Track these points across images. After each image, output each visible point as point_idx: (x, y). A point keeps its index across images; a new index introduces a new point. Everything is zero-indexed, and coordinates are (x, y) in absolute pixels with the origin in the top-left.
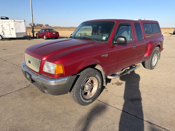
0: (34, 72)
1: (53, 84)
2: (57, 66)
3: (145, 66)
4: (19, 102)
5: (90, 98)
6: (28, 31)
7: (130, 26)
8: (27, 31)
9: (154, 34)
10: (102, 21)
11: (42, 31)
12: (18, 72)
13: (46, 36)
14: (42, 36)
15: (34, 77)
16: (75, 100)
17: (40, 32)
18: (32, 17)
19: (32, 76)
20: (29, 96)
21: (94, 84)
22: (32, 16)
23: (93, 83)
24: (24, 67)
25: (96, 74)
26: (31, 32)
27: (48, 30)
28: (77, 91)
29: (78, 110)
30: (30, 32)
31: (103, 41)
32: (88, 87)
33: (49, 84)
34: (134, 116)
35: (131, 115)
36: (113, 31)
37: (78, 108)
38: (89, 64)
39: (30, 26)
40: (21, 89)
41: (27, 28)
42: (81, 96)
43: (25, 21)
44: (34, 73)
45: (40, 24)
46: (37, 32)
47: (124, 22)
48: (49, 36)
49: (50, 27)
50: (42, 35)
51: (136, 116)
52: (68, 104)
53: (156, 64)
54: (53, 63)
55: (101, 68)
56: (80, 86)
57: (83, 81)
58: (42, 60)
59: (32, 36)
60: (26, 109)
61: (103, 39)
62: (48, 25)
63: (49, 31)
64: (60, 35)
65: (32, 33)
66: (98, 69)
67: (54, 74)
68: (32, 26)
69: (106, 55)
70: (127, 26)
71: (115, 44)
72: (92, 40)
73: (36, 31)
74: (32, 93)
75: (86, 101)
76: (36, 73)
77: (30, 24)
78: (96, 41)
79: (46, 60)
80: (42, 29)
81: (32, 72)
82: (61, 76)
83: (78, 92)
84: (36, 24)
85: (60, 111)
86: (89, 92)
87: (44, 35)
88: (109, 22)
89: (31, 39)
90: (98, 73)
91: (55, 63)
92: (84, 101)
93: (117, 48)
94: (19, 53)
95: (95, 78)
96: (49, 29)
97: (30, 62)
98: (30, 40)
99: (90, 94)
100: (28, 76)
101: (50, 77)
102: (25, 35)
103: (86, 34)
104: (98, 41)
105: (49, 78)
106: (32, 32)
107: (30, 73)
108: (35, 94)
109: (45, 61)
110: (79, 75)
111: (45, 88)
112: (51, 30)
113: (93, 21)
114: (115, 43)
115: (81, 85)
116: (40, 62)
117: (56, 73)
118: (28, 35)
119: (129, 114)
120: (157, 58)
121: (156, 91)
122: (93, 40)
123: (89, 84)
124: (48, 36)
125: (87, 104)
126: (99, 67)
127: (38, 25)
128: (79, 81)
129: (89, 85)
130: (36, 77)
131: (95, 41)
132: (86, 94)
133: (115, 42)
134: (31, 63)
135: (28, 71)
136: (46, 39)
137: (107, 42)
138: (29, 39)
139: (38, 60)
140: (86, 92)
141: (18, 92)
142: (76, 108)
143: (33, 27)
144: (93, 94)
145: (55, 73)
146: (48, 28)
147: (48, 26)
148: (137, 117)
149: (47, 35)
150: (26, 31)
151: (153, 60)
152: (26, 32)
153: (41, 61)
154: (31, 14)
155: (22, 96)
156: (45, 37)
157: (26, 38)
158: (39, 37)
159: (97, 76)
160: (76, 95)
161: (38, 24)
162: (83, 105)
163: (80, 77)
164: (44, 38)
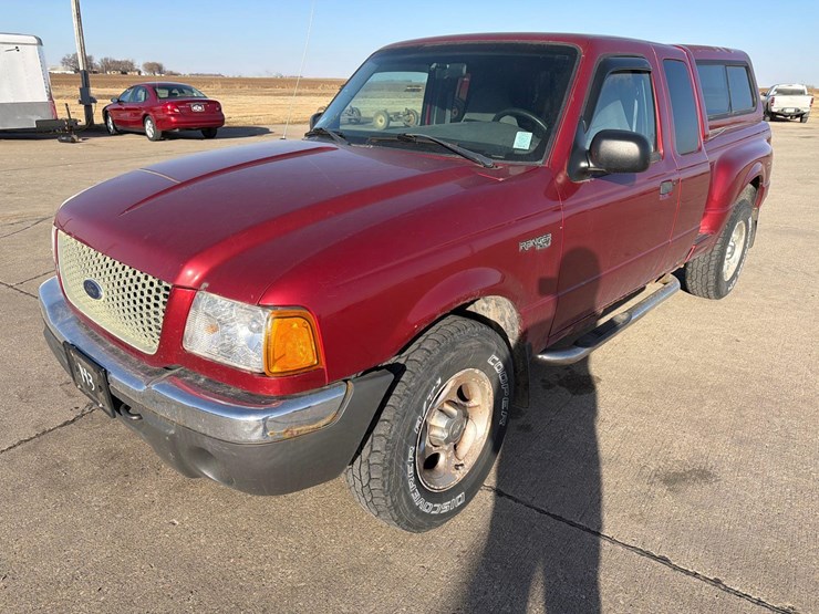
0: (122, 352)
1: (256, 436)
2: (275, 324)
3: (688, 282)
4: (37, 524)
5: (454, 483)
6: (59, 94)
7: (645, 72)
8: (53, 93)
9: (735, 118)
10: (498, 41)
11: (135, 95)
12: (21, 323)
13: (158, 123)
14: (136, 123)
15: (126, 383)
16: (380, 508)
17: (126, 99)
18: (75, 22)
19: (113, 376)
20: (94, 477)
21: (474, 402)
22: (79, 15)
23: (465, 400)
24: (55, 318)
25: (489, 351)
26: (77, 102)
27: (163, 94)
28: (391, 462)
29: (391, 559)
30: (68, 102)
31: (513, 155)
32: (447, 427)
33: (232, 438)
34: (706, 579)
35: (687, 572)
36: (569, 98)
37: (390, 548)
38: (458, 301)
39: (68, 72)
40: (44, 433)
41: (55, 80)
42: (412, 485)
43: (40, 42)
44: (124, 359)
45: (119, 63)
46: (109, 102)
47: (619, 53)
48: (172, 123)
49: (172, 74)
50: (136, 115)
51: (717, 582)
52: (331, 524)
53: (737, 270)
54: (252, 302)
55: (508, 314)
56: (411, 430)
57: (424, 397)
58: (178, 283)
59: (83, 121)
60: (82, 569)
61: (515, 146)
62: (160, 69)
63: (170, 94)
64: (226, 115)
65: (83, 106)
66: (492, 315)
67: (264, 373)
68: (77, 70)
69: (543, 242)
70: (634, 72)
71: (585, 172)
72: (457, 153)
73: (101, 97)
74: (113, 456)
75: (435, 509)
76: (134, 359)
77: (70, 61)
78: (479, 157)
79: (206, 285)
80: (136, 88)
81: (112, 350)
82: (302, 383)
83: (398, 468)
84: (97, 61)
85: (291, 574)
86: (447, 452)
87: (146, 115)
88: (540, 49)
89: (75, 137)
90: (498, 343)
91: (265, 307)
92: (425, 507)
93: (594, 196)
94: (16, 212)
95: (482, 374)
96: (169, 88)
97: (92, 289)
98: (73, 141)
99: (454, 462)
100: (83, 372)
101: (234, 390)
102: (46, 116)
103: (355, 115)
104: (489, 156)
105: (223, 396)
106: (80, 102)
107: (99, 353)
108: (127, 463)
109: (196, 288)
110: (402, 361)
111: (203, 454)
112: (182, 92)
113: (445, 43)
114: (585, 168)
115: (414, 423)
116: (163, 291)
117: (275, 369)
118: (62, 115)
119: (675, 568)
120: (742, 241)
121: (776, 420)
122: (459, 150)
123: (447, 407)
124: (164, 120)
125: (438, 522)
126: (497, 305)
127: (109, 65)
128: (404, 402)
129: (449, 415)
130: (139, 384)
131: (474, 161)
132: (431, 462)
133: (584, 164)
134: (103, 293)
135: (81, 345)
136: (155, 139)
137: (540, 163)
138: (68, 135)
139: (150, 278)
140: (435, 450)
141: (29, 450)
142: (377, 548)
143: (86, 75)
144: (469, 462)
145: (268, 367)
146: (158, 79)
147: (161, 73)
148: (727, 590)
149: (162, 116)
150: (51, 98)
151: (729, 250)
152: (46, 100)
153: (167, 288)
154: (74, 7)
155: (55, 478)
156: (149, 127)
157: (48, 130)
158: (119, 127)
159: (494, 361)
160: (384, 485)
161: (106, 59)
162: (418, 528)
163: (405, 375)
164: (148, 133)
